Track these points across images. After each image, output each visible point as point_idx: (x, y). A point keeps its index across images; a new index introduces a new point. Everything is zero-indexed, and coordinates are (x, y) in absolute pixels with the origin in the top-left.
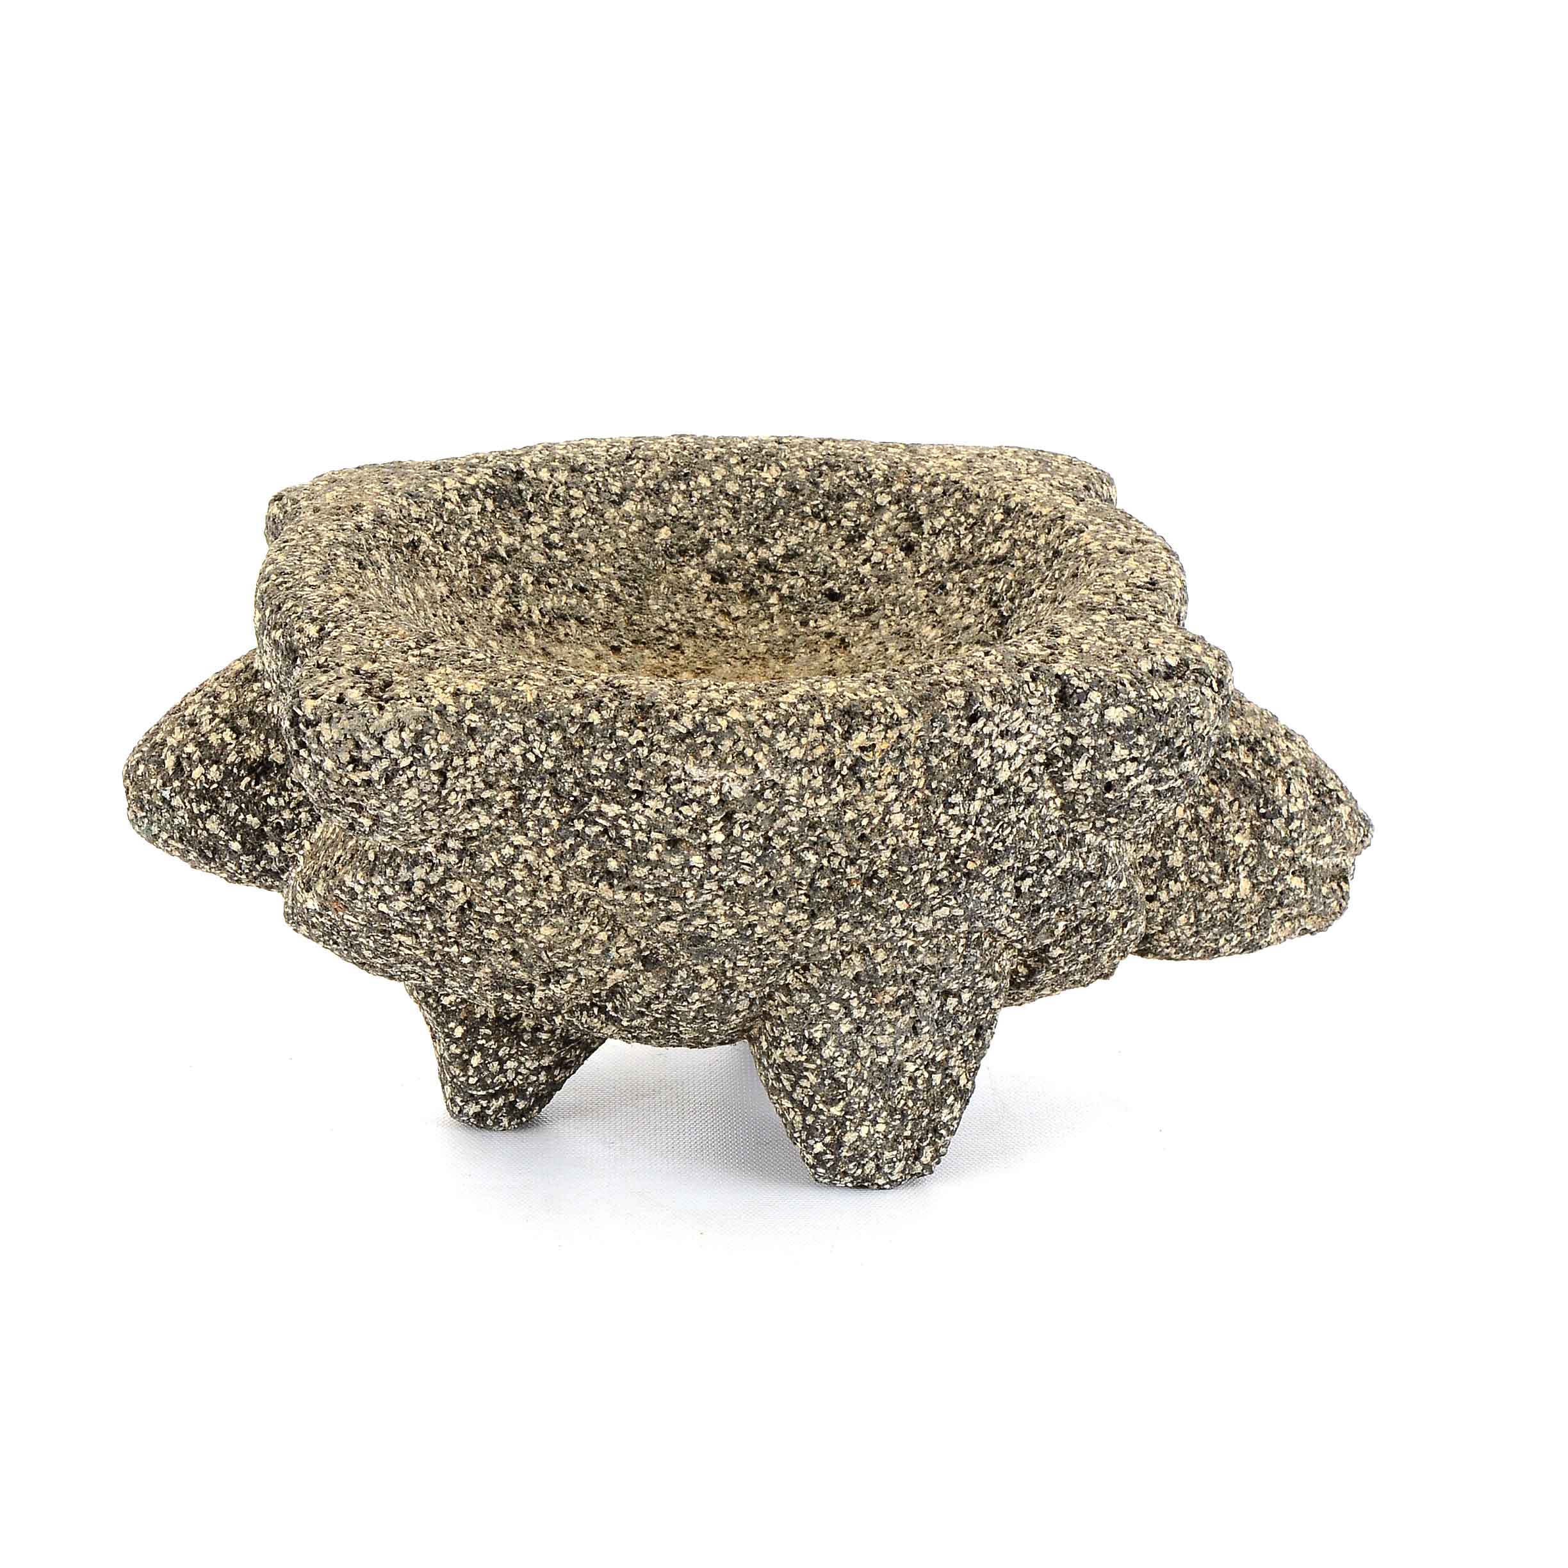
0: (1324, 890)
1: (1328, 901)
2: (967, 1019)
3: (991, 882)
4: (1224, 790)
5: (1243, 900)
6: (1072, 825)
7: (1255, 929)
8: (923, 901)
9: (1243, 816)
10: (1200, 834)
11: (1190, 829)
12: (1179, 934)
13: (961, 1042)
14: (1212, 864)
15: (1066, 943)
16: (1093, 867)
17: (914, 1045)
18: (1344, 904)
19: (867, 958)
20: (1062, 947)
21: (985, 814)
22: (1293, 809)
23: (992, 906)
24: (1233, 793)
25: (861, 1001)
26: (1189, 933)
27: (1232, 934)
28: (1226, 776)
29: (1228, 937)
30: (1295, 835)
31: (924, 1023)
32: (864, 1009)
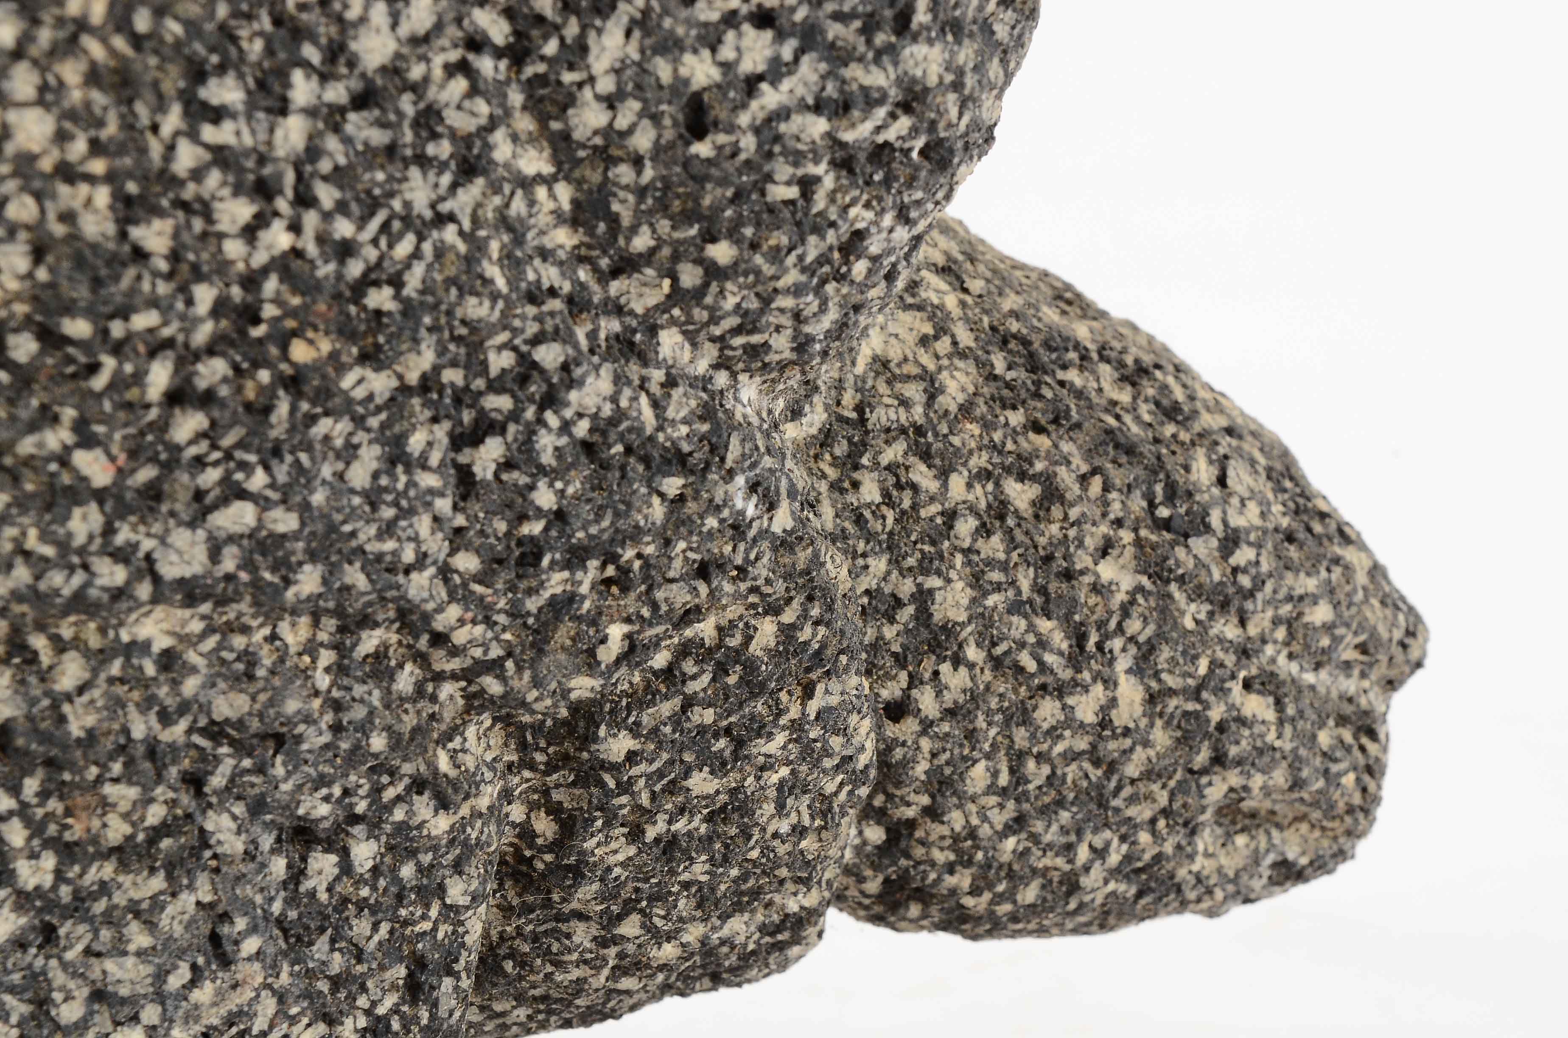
0: (1324, 738)
1: (1335, 768)
2: (375, 927)
3: (374, 422)
4: (1066, 447)
5: (1126, 732)
6: (615, 287)
7: (1161, 823)
8: (169, 466)
9: (1116, 509)
10: (1011, 543)
11: (984, 531)
12: (975, 821)
13: (362, 1002)
14: (1045, 625)
15: (645, 719)
16: (684, 430)
17: (220, 997)
18: (1372, 786)
19: (33, 680)
20: (635, 730)
21: (325, 166)
22: (1237, 521)
23: (388, 513)
24: (1089, 454)
25: (36, 828)
26: (999, 818)
27: (1107, 834)
28: (1068, 417)
29: (1098, 842)
30: (1245, 581)
31: (241, 924)
32: (49, 861)
